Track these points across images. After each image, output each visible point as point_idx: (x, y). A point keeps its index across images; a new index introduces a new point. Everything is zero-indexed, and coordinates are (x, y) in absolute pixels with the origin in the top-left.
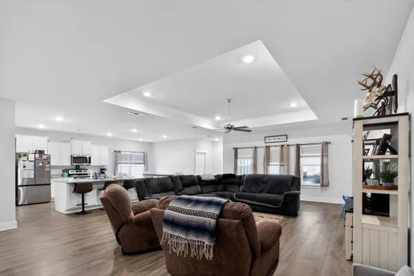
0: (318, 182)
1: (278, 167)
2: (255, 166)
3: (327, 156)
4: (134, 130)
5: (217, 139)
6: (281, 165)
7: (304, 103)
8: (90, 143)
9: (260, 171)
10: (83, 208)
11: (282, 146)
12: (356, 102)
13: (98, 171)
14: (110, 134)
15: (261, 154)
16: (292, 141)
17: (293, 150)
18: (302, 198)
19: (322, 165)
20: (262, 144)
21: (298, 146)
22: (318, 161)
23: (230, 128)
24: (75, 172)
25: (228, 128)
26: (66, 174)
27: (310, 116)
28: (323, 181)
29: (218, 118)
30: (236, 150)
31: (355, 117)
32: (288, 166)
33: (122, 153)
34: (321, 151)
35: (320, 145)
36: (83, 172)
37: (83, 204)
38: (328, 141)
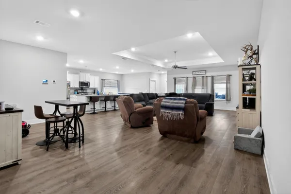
0: (224, 98)
1: (201, 89)
2: (187, 89)
3: (230, 83)
4: (117, 67)
5: (163, 73)
6: (203, 88)
7: (216, 54)
8: (89, 75)
9: (190, 91)
10: (94, 111)
11: (203, 77)
12: (239, 59)
13: (93, 91)
14: (101, 70)
15: (190, 81)
16: (208, 74)
17: (210, 80)
18: (215, 107)
19: (227, 88)
20: (191, 75)
21: (213, 77)
22: (224, 86)
23: (176, 67)
24: (81, 92)
25: (175, 67)
26: (76, 92)
27: (219, 60)
28: (227, 98)
29: (166, 61)
30: (175, 79)
31: (239, 65)
32: (207, 88)
33: (106, 81)
34: (226, 80)
35: (226, 77)
36: (85, 92)
37: (94, 108)
38: (230, 74)
